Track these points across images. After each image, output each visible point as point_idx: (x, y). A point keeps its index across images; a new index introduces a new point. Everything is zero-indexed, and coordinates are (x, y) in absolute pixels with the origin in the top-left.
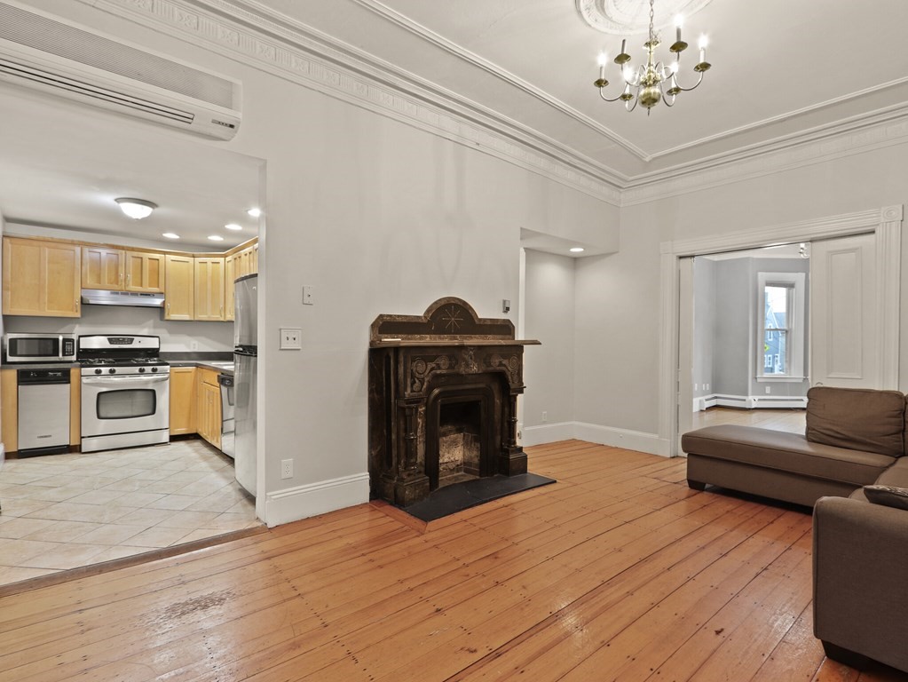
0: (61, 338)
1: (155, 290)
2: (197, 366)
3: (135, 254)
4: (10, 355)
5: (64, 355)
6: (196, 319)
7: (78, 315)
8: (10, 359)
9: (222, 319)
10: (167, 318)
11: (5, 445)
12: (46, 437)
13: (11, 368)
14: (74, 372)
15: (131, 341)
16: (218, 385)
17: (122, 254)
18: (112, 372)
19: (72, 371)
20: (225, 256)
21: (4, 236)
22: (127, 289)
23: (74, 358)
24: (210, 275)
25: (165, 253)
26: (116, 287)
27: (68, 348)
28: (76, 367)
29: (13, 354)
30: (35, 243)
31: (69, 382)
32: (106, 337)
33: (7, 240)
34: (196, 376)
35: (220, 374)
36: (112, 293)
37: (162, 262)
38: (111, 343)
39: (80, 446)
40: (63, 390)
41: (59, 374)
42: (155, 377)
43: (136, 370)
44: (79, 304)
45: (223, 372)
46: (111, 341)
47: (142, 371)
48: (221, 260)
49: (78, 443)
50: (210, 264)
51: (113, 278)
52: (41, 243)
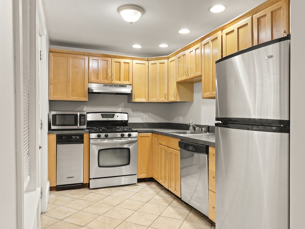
0: (79, 114)
1: (127, 83)
2: (153, 132)
3: (117, 60)
4: (53, 125)
5: (80, 125)
6: (149, 101)
7: (87, 100)
8: (53, 127)
9: (166, 101)
10: (133, 101)
11: (50, 182)
12: (71, 177)
13: (53, 133)
14: (86, 136)
15: (113, 116)
16: (179, 148)
17: (109, 60)
18: (106, 136)
19: (85, 135)
20: (168, 58)
21: (49, 52)
22: (112, 82)
23: (85, 127)
24: (158, 71)
25: (132, 59)
26: (106, 82)
27: (82, 120)
28: (86, 132)
29: (55, 124)
30: (65, 55)
31: (83, 143)
32: (100, 114)
33: (51, 54)
34: (152, 140)
35: (180, 140)
36: (104, 85)
37: (131, 64)
38: (103, 117)
39: (89, 184)
40: (80, 147)
41: (78, 137)
42: (130, 139)
43: (119, 135)
44: (87, 93)
45: (182, 139)
46: (103, 116)
47: (122, 136)
48: (166, 61)
49: (87, 182)
50: (158, 64)
51: (105, 75)
52: (68, 55)
